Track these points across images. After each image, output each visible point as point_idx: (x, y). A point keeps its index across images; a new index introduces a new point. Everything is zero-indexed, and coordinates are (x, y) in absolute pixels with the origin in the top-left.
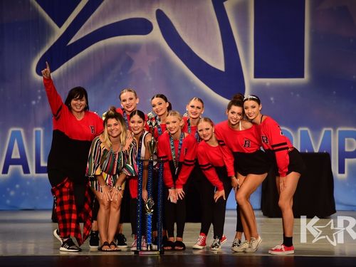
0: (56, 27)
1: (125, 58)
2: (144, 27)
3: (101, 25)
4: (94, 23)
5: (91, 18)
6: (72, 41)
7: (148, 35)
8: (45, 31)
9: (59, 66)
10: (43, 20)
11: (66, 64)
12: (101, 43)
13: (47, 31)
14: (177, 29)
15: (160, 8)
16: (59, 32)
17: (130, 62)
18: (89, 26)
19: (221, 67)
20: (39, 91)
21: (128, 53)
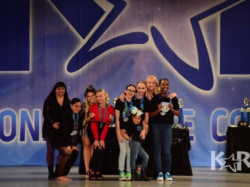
0: (81, 38)
1: (129, 60)
2: (142, 39)
3: (112, 37)
4: (107, 35)
5: (105, 32)
6: (92, 48)
7: (145, 44)
8: (74, 41)
9: (83, 66)
10: (72, 34)
11: (88, 64)
12: (112, 50)
13: (75, 41)
14: (165, 40)
15: (154, 25)
16: (83, 42)
17: (132, 63)
18: (104, 38)
19: (196, 66)
20: (69, 83)
21: (131, 56)
